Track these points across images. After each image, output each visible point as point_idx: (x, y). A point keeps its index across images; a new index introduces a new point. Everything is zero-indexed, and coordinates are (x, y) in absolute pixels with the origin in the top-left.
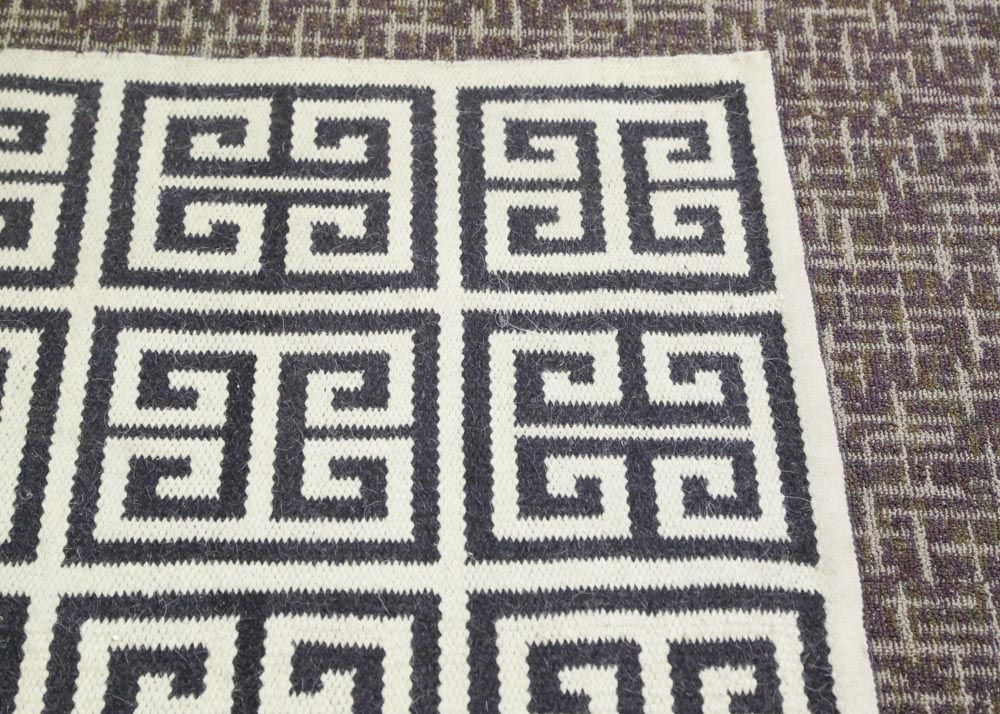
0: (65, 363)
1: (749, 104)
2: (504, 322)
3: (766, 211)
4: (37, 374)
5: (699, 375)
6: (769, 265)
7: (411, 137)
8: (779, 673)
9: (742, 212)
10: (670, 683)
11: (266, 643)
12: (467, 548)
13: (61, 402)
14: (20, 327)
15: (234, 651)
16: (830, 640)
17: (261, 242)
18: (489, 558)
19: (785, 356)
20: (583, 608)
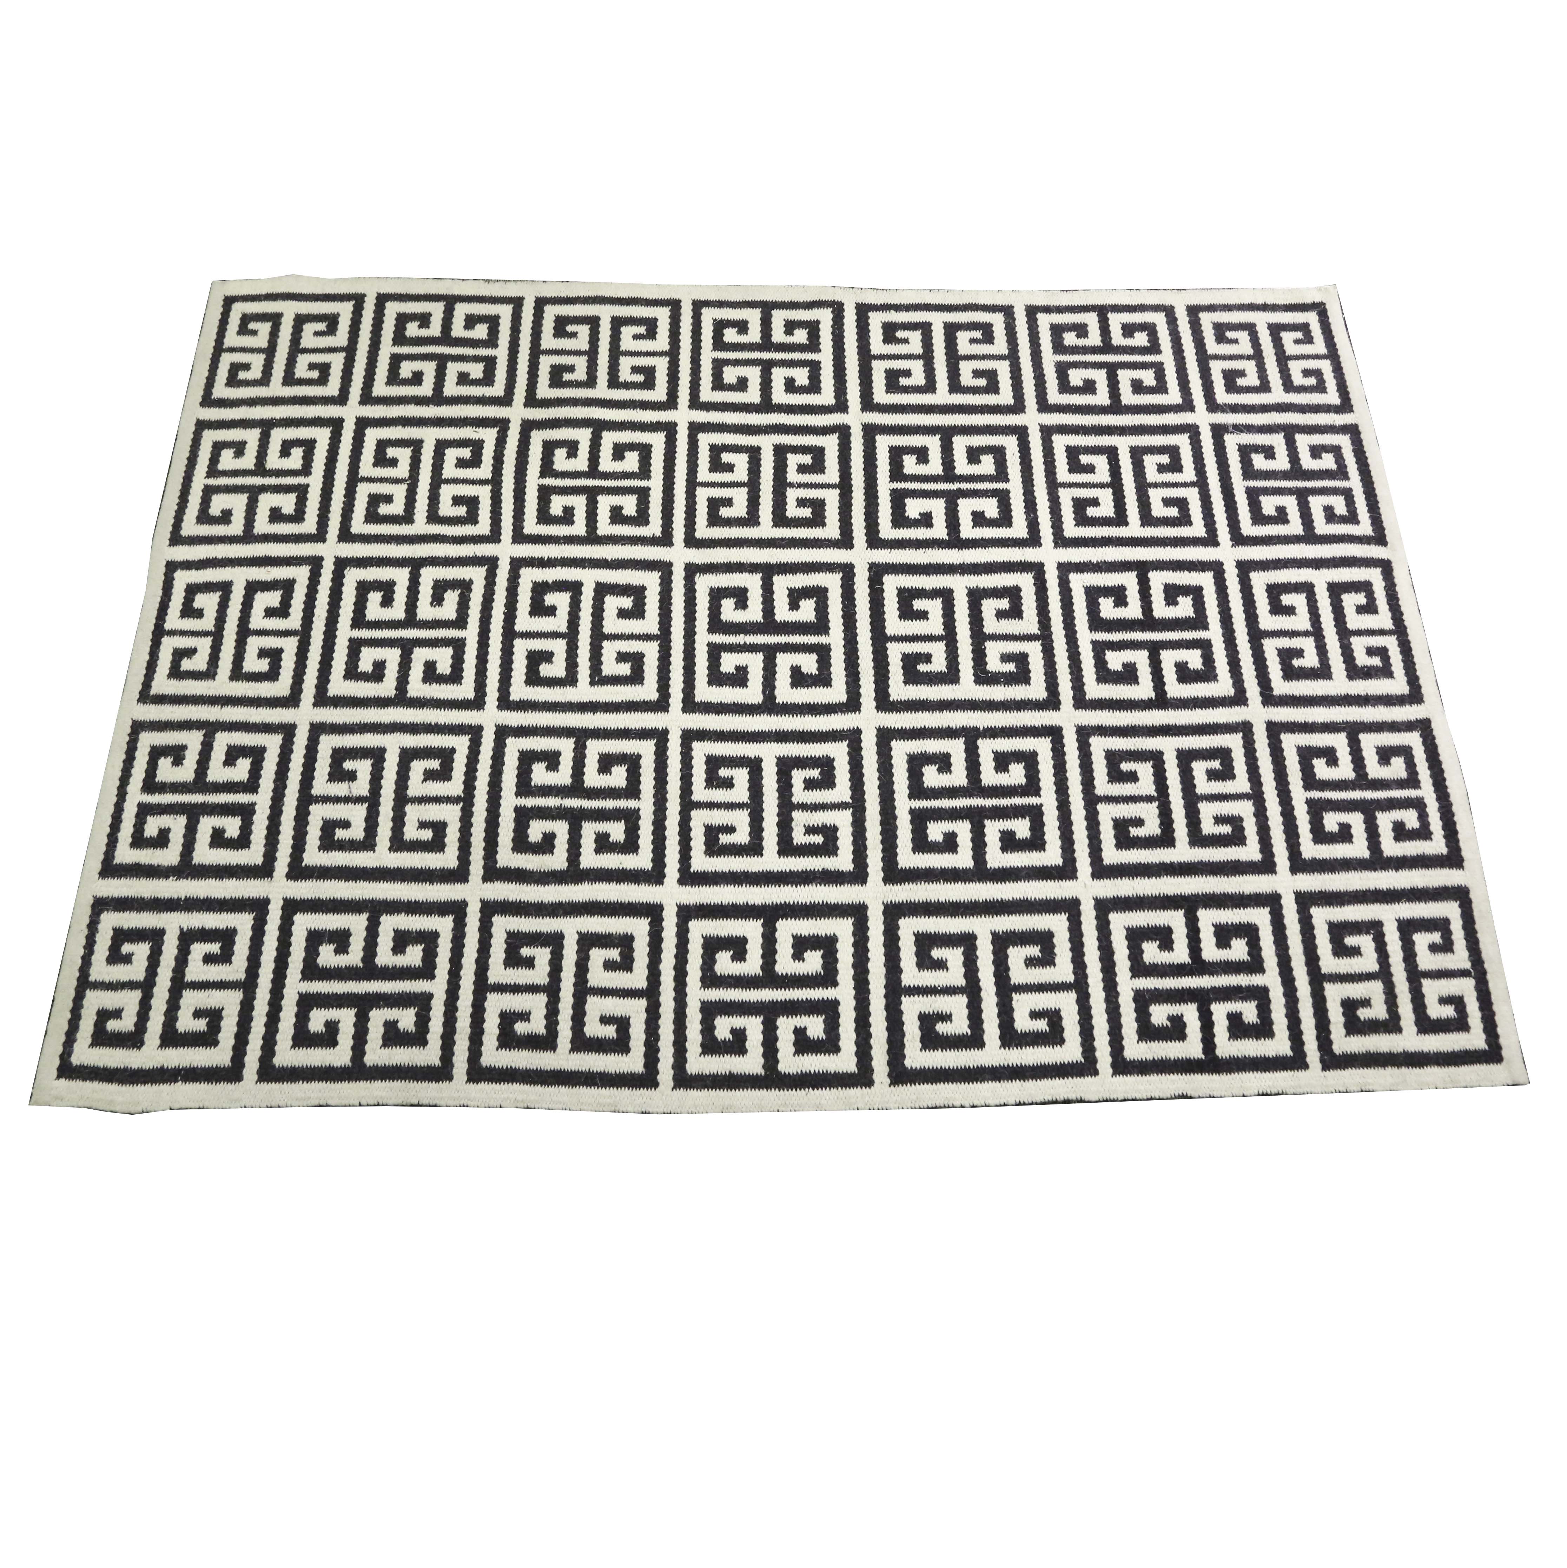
0: (1031, 451)
1: (1329, 314)
2: (1231, 429)
3: (1344, 371)
4: (1020, 457)
5: (1324, 455)
6: (1349, 399)
7: (1168, 332)
8: (1375, 596)
9: (1333, 371)
10: (1329, 600)
11: (1151, 583)
12: (1231, 540)
13: (1034, 471)
14: (1007, 434)
15: (1138, 588)
16: (1396, 581)
17: (1107, 389)
18: (1242, 545)
19: (1362, 446)
20: (1287, 567)
